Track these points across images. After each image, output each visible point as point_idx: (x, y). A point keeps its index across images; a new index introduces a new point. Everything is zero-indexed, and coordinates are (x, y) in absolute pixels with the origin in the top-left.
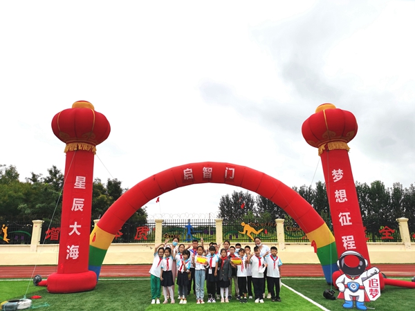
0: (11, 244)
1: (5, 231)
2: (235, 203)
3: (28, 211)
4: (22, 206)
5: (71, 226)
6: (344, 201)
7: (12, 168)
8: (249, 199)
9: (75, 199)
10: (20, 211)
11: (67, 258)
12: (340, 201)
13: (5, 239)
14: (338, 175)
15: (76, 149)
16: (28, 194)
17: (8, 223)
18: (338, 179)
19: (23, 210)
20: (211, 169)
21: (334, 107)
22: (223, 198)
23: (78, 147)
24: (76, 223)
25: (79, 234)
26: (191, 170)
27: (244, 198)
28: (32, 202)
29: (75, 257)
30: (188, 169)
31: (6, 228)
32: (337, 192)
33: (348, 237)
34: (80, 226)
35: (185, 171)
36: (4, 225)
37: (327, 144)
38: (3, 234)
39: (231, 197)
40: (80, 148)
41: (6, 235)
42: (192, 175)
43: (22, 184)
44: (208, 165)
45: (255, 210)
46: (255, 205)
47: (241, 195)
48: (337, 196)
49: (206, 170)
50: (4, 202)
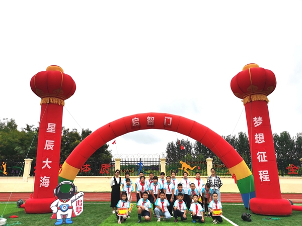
0: (9, 176)
1: (4, 166)
2: (178, 148)
3: (22, 152)
4: (17, 148)
5: (44, 162)
6: (262, 142)
7: (12, 121)
8: (188, 145)
9: (47, 141)
10: (16, 152)
11: (40, 186)
12: (259, 143)
13: (5, 173)
14: (258, 121)
15: (48, 102)
16: (22, 140)
17: (7, 161)
18: (258, 125)
19: (18, 151)
20: (153, 118)
21: (258, 66)
22: (169, 144)
23: (50, 100)
24: (47, 159)
25: (50, 167)
26: (138, 119)
27: (185, 144)
28: (25, 145)
29: (47, 186)
30: (135, 118)
31: (6, 164)
32: (256, 135)
33: (264, 171)
34: (50, 162)
35: (133, 119)
36: (4, 163)
37: (250, 97)
38: (3, 169)
39: (175, 143)
40: (51, 102)
41: (5, 170)
42: (138, 123)
43: (18, 132)
44: (151, 115)
45: (193, 153)
46: (193, 149)
47: (183, 142)
48: (256, 138)
49: (149, 119)
50: (5, 145)
